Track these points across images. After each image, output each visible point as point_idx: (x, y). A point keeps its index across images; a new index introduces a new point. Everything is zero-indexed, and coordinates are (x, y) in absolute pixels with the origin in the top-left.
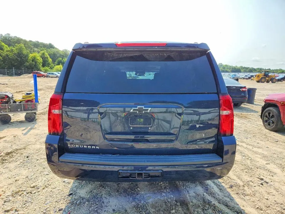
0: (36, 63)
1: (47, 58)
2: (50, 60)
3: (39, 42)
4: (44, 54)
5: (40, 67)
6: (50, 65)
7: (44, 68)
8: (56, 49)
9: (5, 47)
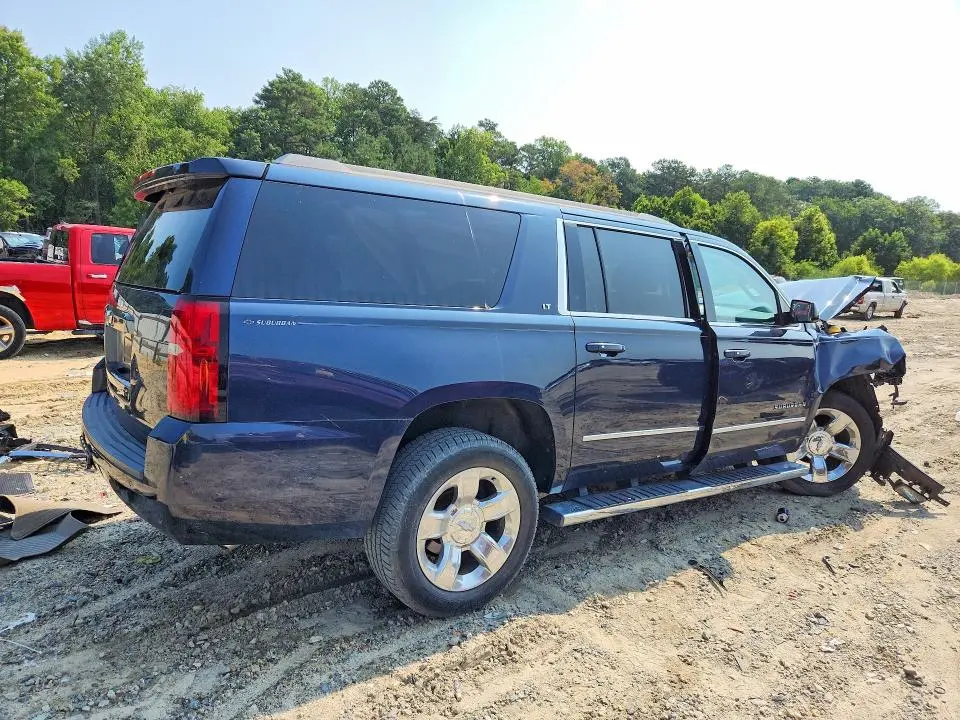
0: (773, 247)
1: (820, 230)
2: (829, 237)
3: (819, 180)
4: (809, 219)
5: (784, 263)
6: (825, 254)
7: (798, 264)
8: (879, 196)
9: (698, 206)
